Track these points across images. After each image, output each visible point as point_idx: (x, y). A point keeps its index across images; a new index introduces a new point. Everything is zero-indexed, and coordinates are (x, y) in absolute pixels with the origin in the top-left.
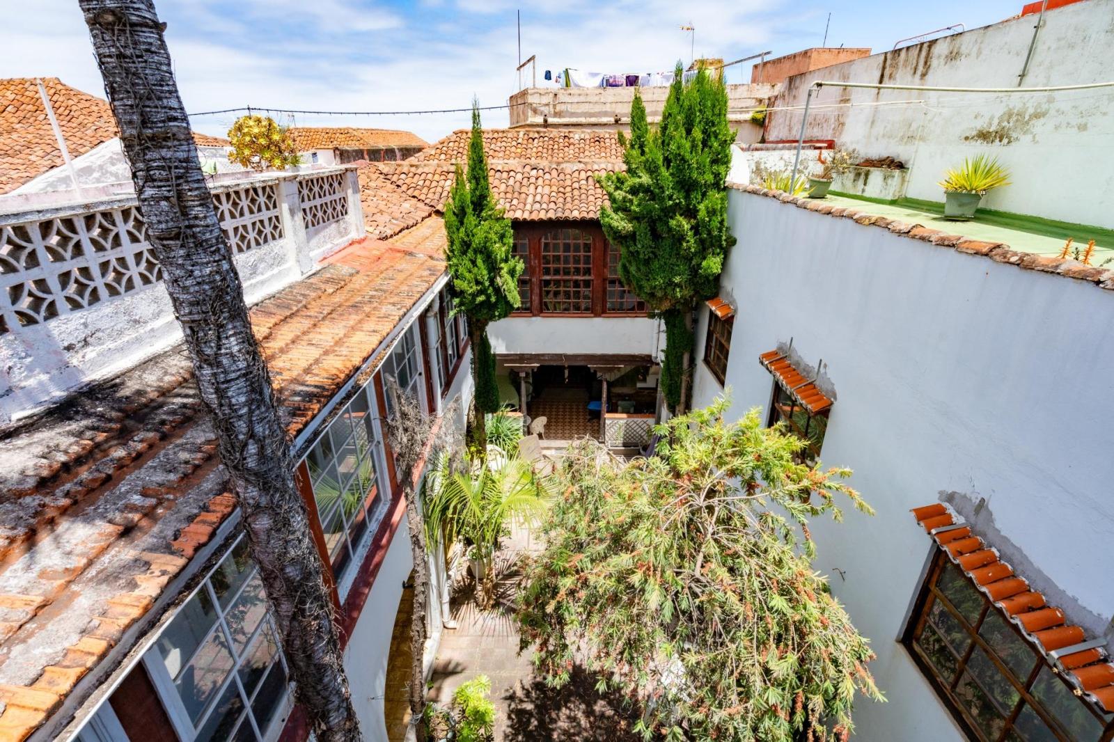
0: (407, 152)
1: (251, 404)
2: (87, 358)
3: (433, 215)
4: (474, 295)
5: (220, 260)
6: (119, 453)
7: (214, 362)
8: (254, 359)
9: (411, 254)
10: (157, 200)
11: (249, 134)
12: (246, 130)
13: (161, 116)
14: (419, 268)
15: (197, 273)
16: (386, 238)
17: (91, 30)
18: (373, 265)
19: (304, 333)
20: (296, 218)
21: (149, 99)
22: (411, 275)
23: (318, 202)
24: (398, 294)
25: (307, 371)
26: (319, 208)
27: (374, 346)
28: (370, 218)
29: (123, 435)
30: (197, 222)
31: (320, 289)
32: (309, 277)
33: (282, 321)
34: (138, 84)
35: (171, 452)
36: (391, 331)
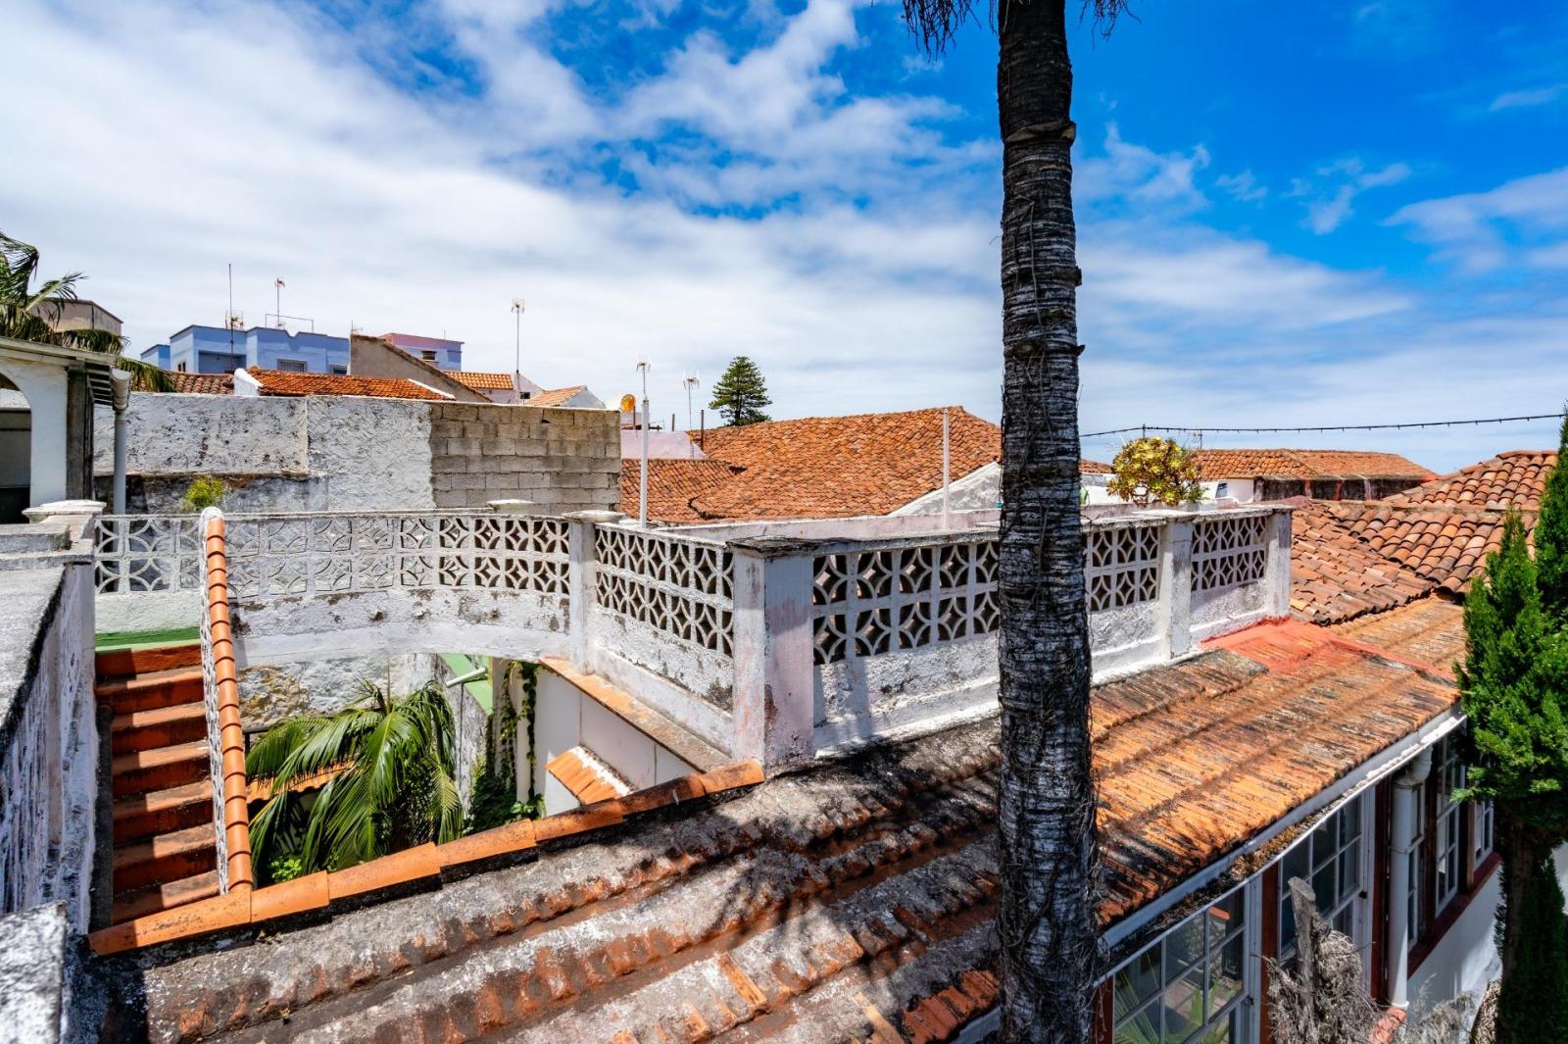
0: (1386, 486)
1: (1060, 860)
2: (898, 705)
3: (1433, 595)
4: (1527, 774)
5: (1073, 634)
6: (890, 841)
7: (1027, 777)
8: (1081, 790)
9: (1376, 659)
10: (1019, 546)
11: (1140, 460)
12: (1137, 456)
13: (1051, 450)
14: (1390, 688)
15: (1040, 646)
16: (1328, 623)
17: (1006, 362)
18: (1295, 665)
19: (1157, 750)
20: (1181, 575)
21: (1044, 430)
22: (1371, 697)
23: (1219, 554)
24: (1338, 727)
25: (1152, 814)
26: (1218, 563)
27: (1277, 813)
28: (1301, 586)
29: (900, 819)
30: (1058, 580)
31: (1195, 685)
32: (1182, 663)
33: (1127, 720)
34: (1036, 415)
35: (941, 867)
36: (1316, 793)
